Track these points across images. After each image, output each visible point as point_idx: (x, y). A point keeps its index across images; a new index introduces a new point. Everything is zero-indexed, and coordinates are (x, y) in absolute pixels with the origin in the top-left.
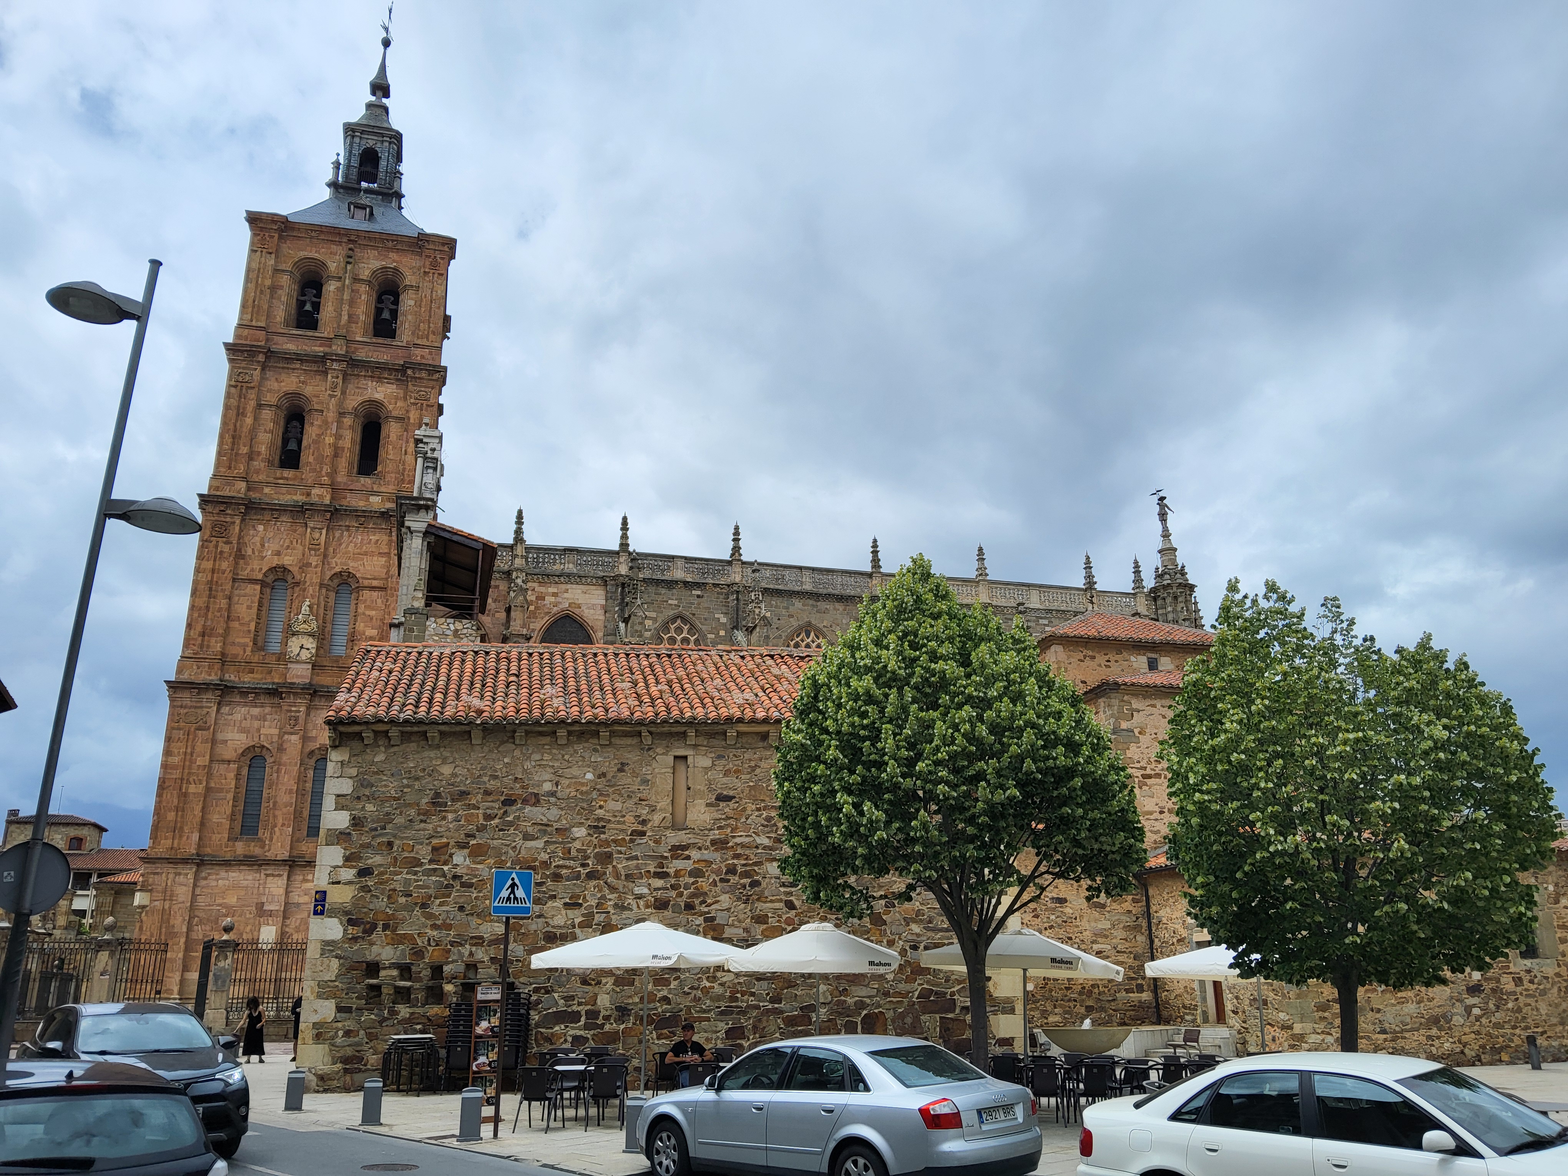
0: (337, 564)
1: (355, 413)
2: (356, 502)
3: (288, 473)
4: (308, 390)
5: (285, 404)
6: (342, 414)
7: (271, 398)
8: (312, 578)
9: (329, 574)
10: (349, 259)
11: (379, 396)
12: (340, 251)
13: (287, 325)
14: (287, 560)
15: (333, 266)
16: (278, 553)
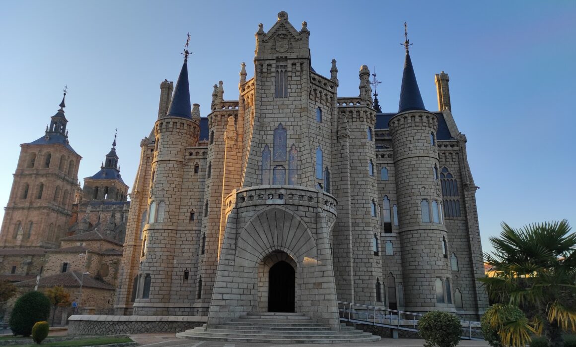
0: (29, 219)
1: (38, 185)
2: (35, 205)
3: (23, 200)
4: (29, 182)
5: (25, 185)
6: (34, 186)
7: (22, 184)
8: (23, 223)
9: (27, 221)
10: (40, 151)
11: (42, 181)
12: (38, 149)
13: (28, 167)
14: (20, 219)
15: (37, 153)
16: (19, 218)
